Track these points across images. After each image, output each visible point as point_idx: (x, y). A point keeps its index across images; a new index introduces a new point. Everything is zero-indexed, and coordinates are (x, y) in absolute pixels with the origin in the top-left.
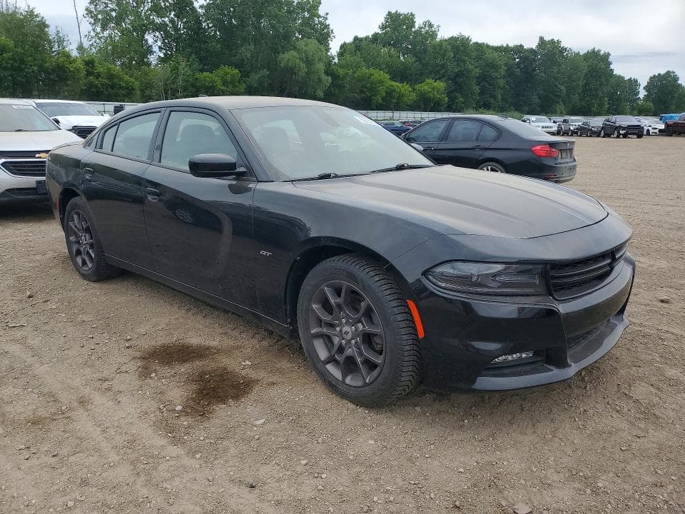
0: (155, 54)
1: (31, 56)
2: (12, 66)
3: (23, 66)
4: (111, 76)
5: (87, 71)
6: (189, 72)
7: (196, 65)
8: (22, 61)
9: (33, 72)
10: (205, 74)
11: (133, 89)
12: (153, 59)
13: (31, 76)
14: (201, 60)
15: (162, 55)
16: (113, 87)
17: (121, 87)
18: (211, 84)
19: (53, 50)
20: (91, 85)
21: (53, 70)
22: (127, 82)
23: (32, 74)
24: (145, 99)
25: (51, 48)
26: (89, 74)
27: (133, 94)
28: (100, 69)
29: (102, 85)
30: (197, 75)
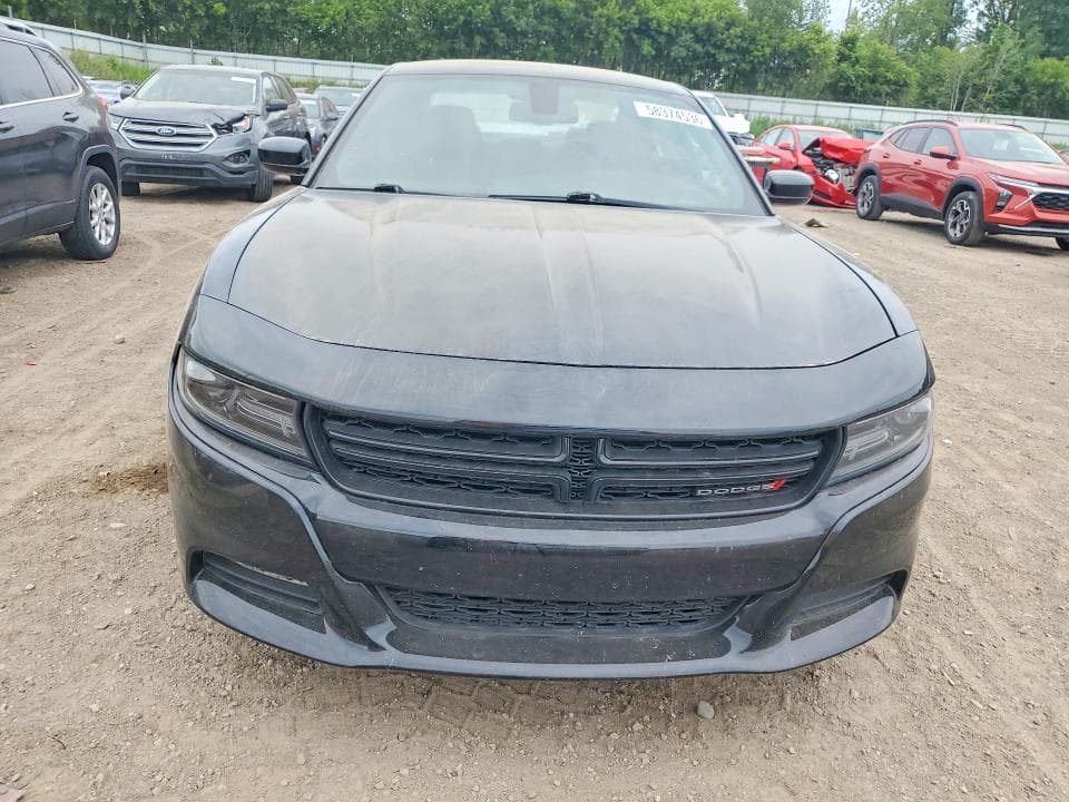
0: (968, 25)
1: (767, 32)
2: (738, 48)
3: (752, 47)
4: (875, 62)
5: (840, 54)
6: (1019, 57)
7: (1036, 45)
8: (753, 40)
9: (763, 55)
10: (1048, 60)
11: (906, 85)
12: (964, 33)
13: (759, 62)
14: (1049, 35)
15: (981, 27)
16: (873, 80)
17: (888, 82)
18: (1052, 80)
19: (803, 22)
20: (842, 76)
21: (791, 53)
22: (899, 73)
23: (761, 59)
24: (923, 102)
25: (800, 20)
26: (843, 58)
27: (903, 92)
28: (863, 51)
29: (858, 77)
30: (1031, 63)
